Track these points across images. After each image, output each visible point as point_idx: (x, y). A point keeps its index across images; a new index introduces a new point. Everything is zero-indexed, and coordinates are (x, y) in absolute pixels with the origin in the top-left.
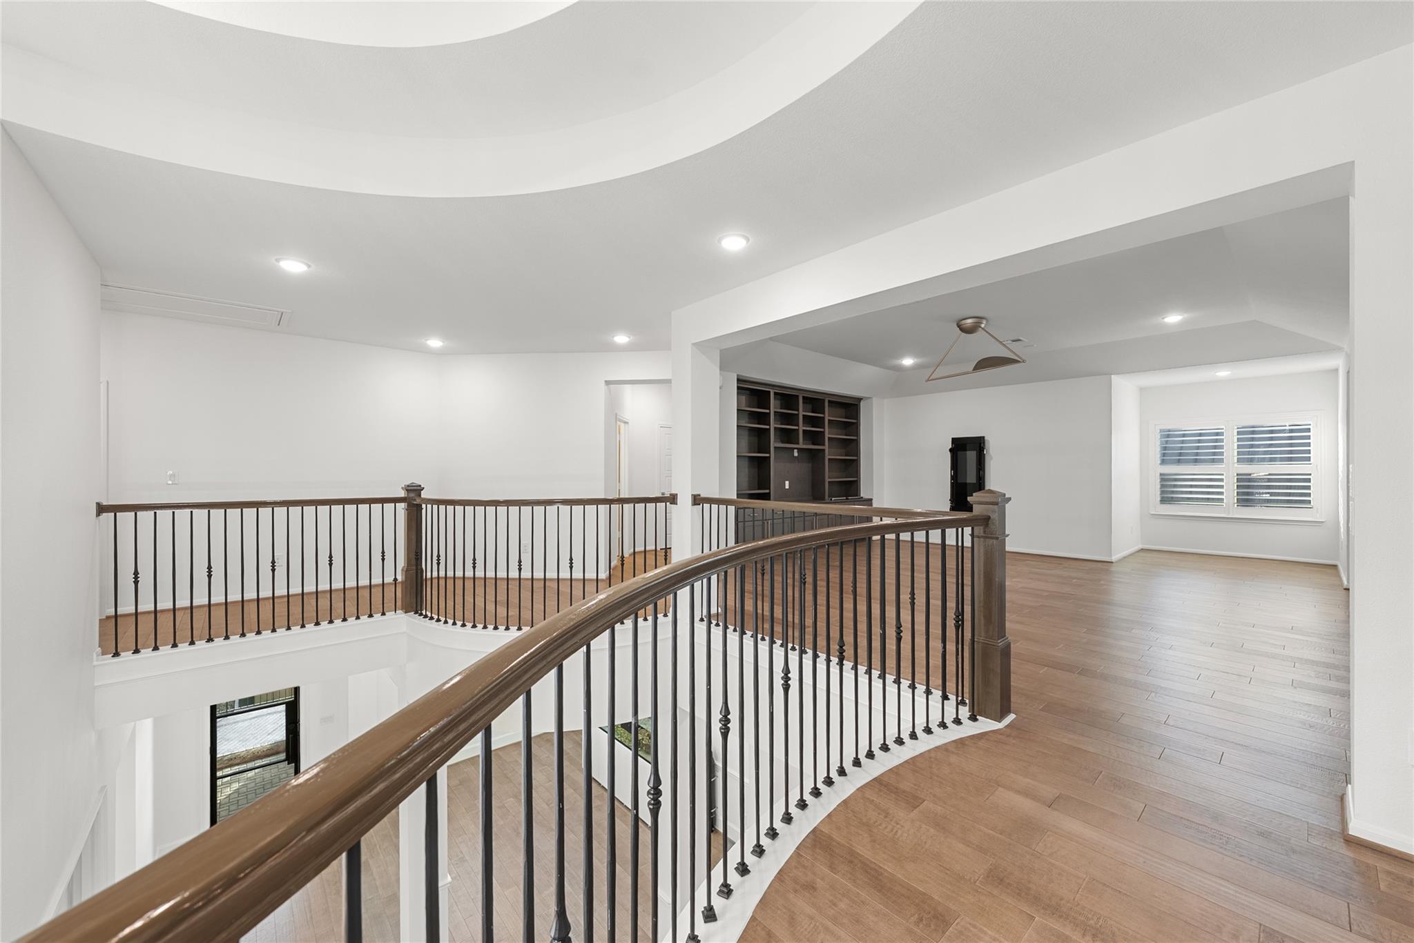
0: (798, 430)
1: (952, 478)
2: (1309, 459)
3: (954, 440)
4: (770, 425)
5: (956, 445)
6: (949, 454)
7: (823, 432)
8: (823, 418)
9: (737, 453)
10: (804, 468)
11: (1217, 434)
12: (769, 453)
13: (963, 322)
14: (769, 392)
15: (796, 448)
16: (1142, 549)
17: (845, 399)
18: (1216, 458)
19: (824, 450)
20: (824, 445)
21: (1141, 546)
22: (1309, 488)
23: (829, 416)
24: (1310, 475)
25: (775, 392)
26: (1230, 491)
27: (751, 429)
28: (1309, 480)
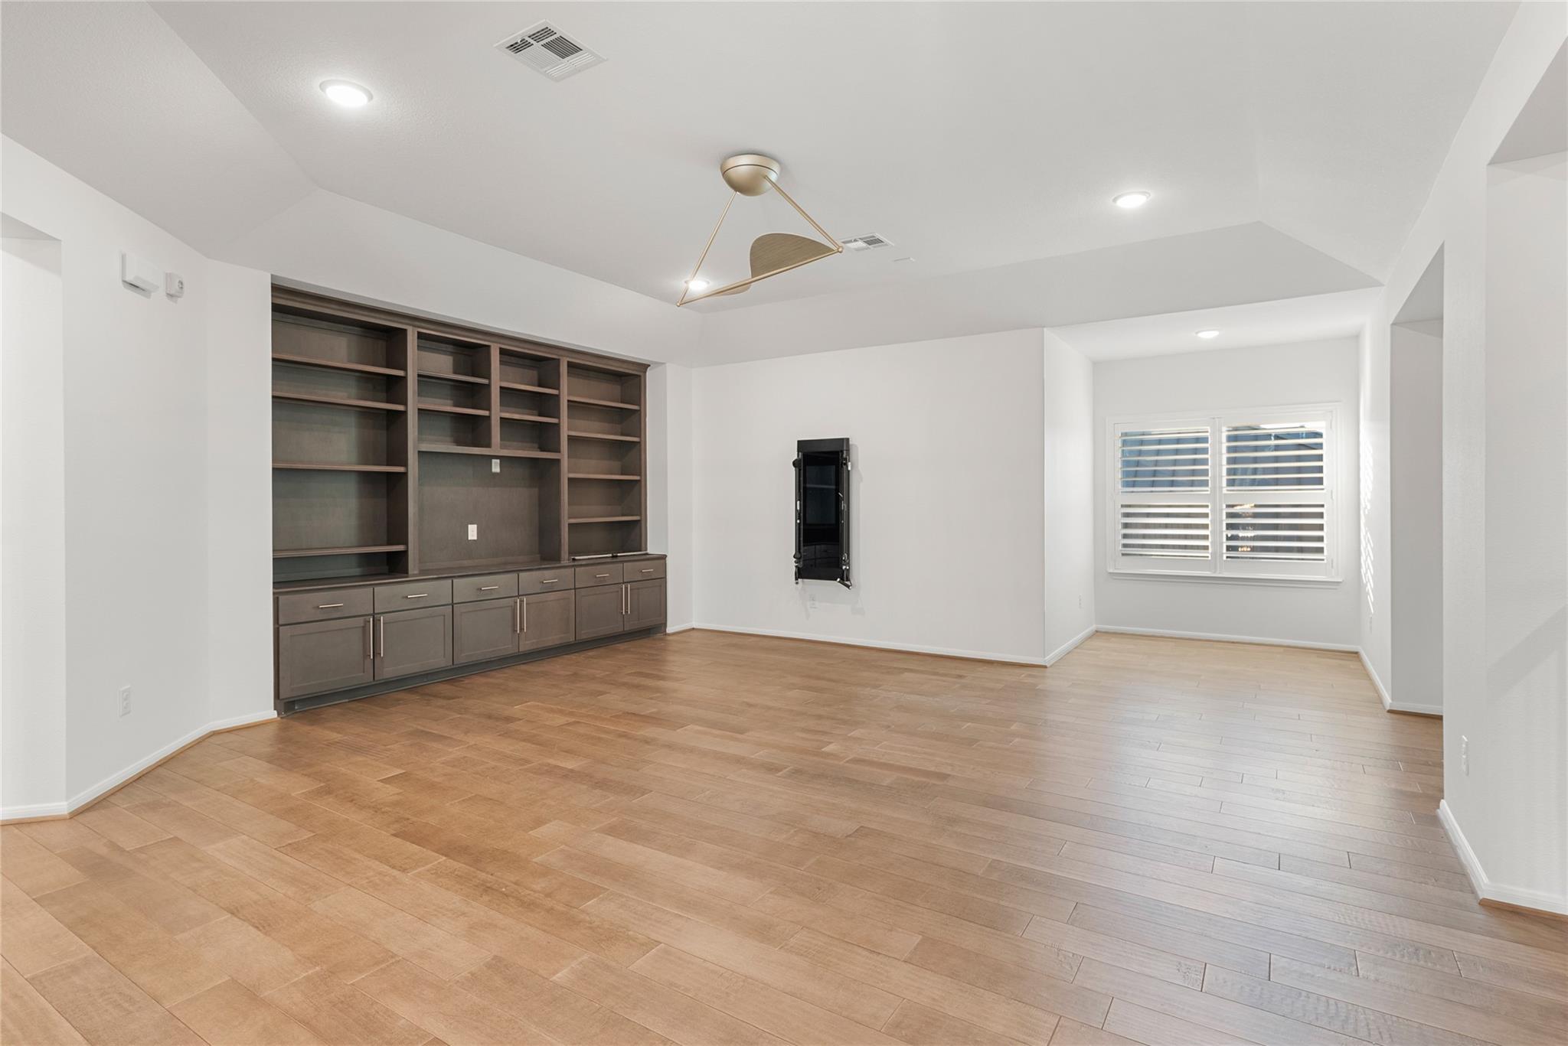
0: (489, 418)
1: (798, 515)
2: (1320, 481)
3: (802, 445)
4: (405, 404)
5: (804, 456)
6: (792, 472)
7: (557, 426)
8: (556, 398)
9: (274, 461)
10: (519, 498)
11: (1197, 440)
12: (405, 465)
13: (732, 162)
14: (405, 331)
15: (496, 457)
16: (1097, 631)
17: (611, 362)
18: (1196, 478)
19: (558, 461)
20: (558, 450)
21: (1094, 627)
22: (1320, 527)
23: (569, 394)
24: (1322, 506)
25: (419, 333)
26: (1217, 535)
27: (366, 413)
28: (1321, 515)
